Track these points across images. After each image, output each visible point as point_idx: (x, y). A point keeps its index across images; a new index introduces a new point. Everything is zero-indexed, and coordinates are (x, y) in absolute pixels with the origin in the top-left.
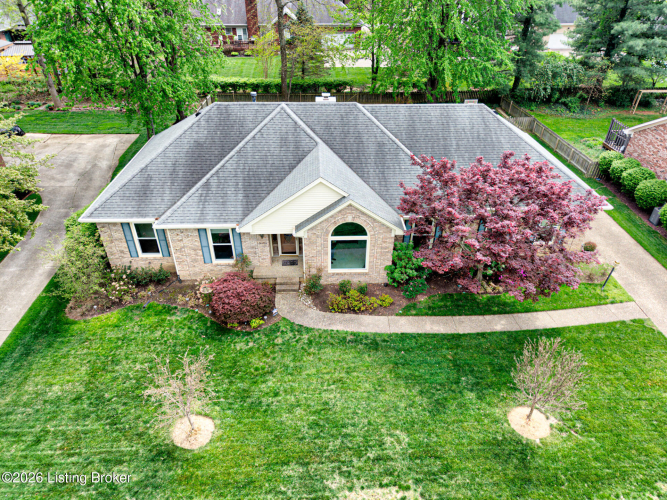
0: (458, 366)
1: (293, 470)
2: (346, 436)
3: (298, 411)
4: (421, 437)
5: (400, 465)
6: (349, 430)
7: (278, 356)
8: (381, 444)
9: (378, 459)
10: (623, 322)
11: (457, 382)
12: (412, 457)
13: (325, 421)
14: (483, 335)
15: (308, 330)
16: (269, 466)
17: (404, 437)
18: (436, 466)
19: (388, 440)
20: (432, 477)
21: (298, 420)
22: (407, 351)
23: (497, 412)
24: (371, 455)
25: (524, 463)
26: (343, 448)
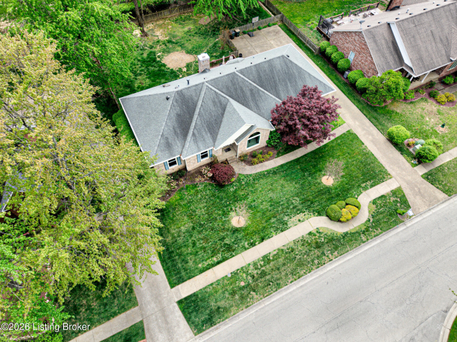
0: (303, 170)
1: (273, 220)
2: (282, 205)
3: (264, 203)
4: (302, 197)
5: (300, 207)
6: (282, 203)
7: (246, 188)
8: (292, 203)
9: (294, 208)
10: (344, 134)
11: (304, 176)
12: (302, 203)
13: (274, 203)
14: (305, 155)
15: (250, 175)
16: (266, 222)
17: (298, 199)
18: (309, 203)
19: (293, 201)
20: (309, 207)
21: (265, 206)
22: (285, 171)
23: (318, 181)
24: (291, 207)
25: (330, 193)
26: (283, 209)
